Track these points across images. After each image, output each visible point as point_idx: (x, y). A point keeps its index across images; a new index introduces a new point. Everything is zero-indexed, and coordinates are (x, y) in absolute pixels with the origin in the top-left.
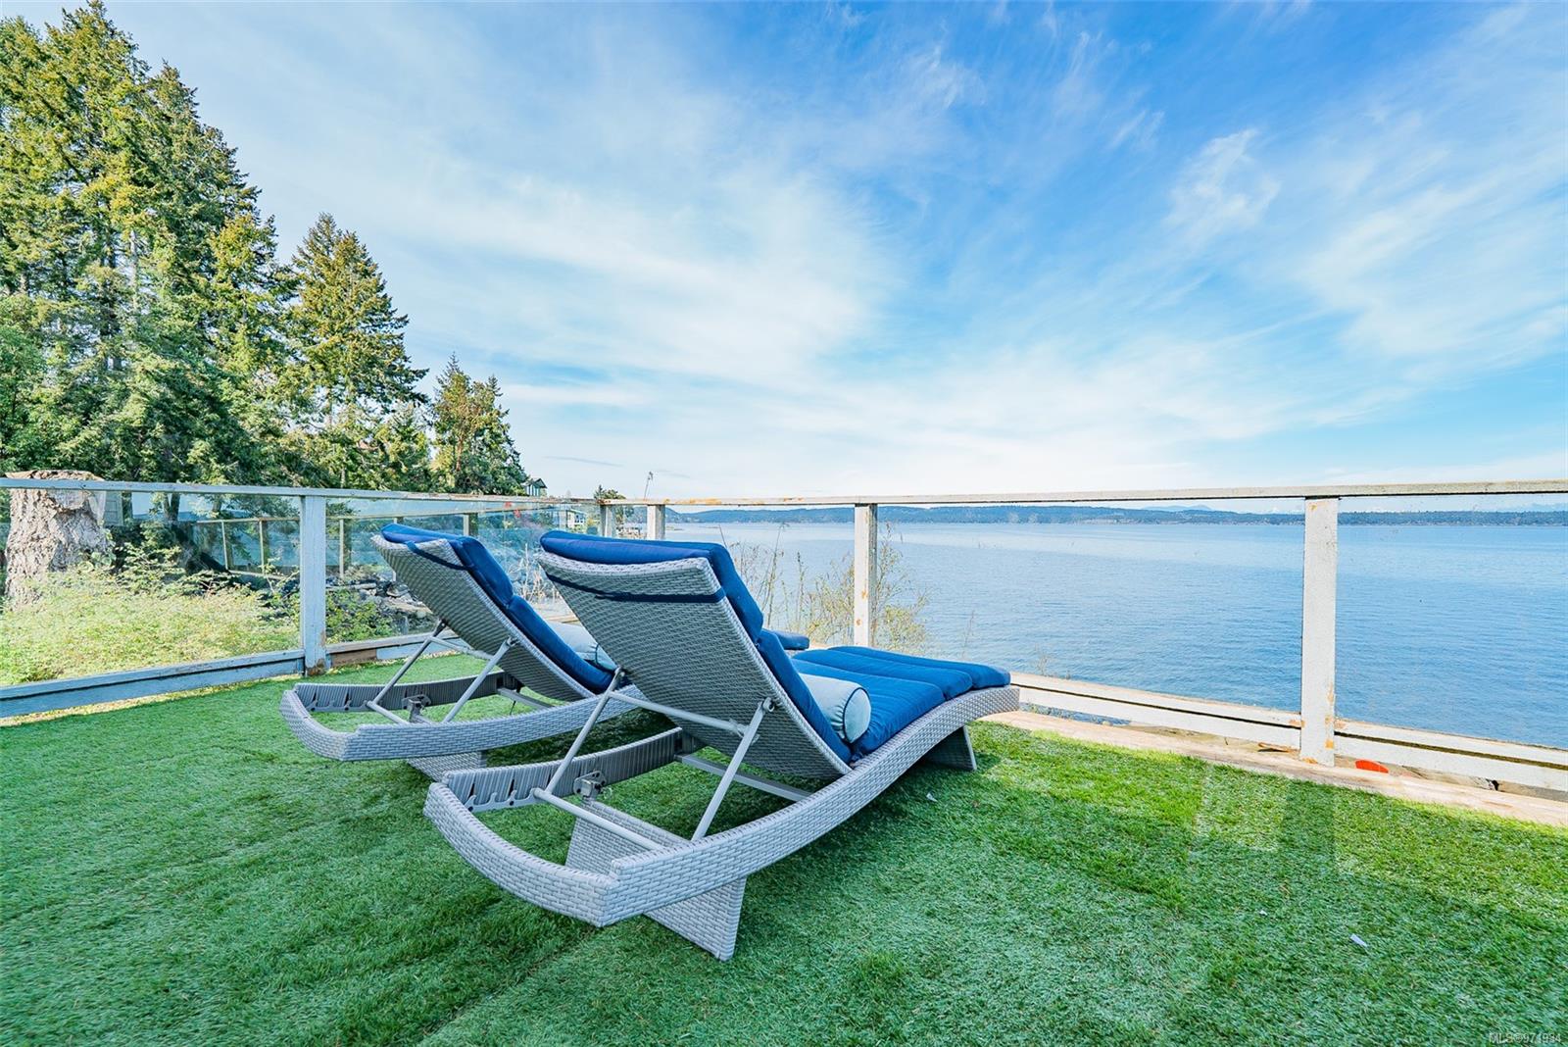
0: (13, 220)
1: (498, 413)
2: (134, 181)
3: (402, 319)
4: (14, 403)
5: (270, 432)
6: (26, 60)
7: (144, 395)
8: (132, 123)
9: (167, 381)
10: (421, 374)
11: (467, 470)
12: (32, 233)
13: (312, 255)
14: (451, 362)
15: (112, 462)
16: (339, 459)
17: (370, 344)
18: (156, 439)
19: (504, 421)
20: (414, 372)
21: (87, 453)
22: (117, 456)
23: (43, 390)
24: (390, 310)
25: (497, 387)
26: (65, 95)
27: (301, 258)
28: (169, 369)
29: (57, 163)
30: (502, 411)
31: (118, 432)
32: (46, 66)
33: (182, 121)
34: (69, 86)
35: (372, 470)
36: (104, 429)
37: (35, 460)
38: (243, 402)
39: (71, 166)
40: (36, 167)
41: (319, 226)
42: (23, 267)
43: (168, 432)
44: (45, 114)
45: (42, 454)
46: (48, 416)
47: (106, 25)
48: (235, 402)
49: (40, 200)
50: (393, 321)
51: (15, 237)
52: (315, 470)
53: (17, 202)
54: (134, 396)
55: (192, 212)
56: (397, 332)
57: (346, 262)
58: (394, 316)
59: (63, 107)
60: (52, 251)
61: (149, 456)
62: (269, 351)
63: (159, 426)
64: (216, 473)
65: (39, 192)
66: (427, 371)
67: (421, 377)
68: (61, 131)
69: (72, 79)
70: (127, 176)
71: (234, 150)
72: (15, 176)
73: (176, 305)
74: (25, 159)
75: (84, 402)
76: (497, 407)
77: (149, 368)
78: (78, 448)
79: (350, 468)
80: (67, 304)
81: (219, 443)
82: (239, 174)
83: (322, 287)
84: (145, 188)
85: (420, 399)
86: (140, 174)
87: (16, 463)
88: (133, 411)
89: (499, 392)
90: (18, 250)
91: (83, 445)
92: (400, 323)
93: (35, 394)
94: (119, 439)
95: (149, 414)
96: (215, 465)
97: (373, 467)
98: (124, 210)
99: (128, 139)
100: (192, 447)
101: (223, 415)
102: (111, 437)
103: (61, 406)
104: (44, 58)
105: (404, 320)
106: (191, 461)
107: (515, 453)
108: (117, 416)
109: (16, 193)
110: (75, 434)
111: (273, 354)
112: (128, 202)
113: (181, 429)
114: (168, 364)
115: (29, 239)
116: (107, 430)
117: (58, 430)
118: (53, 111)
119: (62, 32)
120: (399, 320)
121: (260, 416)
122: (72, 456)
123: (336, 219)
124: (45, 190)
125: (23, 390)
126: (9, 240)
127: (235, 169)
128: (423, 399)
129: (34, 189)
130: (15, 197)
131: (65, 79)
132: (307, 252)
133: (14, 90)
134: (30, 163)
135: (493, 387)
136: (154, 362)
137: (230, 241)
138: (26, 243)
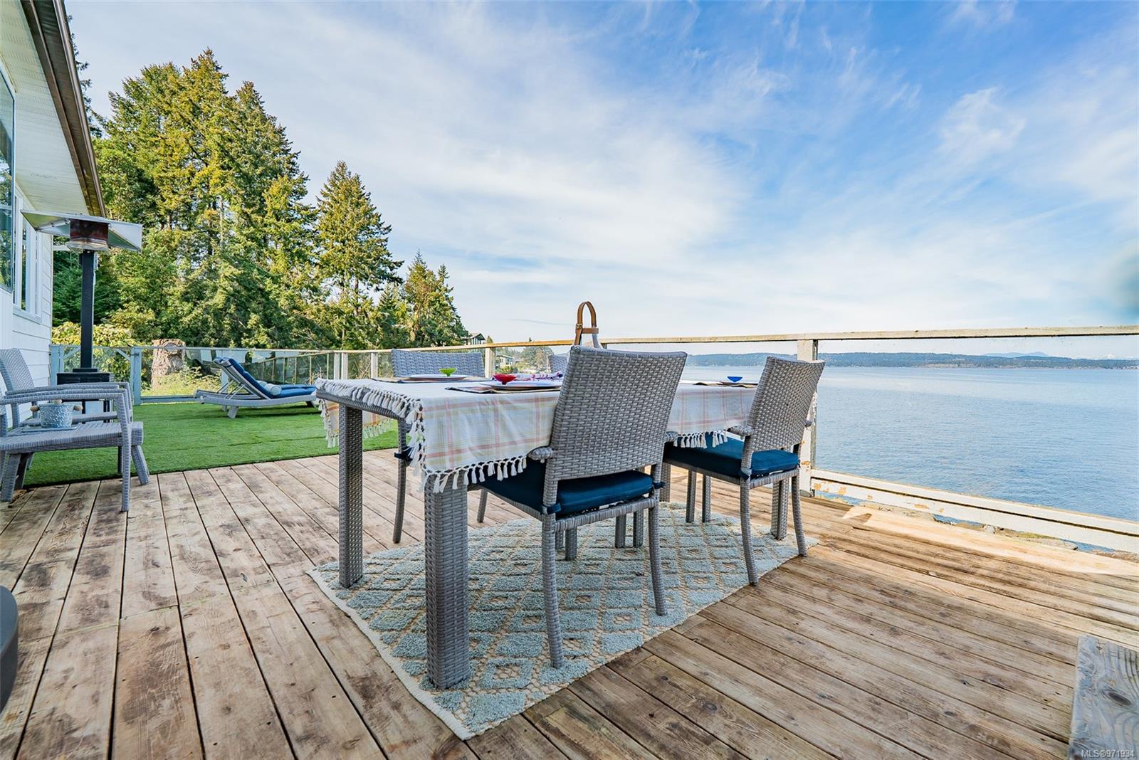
0: (163, 185)
1: (446, 290)
2: (222, 167)
3: (387, 228)
4: (161, 295)
5: (295, 308)
6: (172, 91)
7: (225, 289)
8: (221, 135)
9: (237, 280)
10: (399, 264)
11: (422, 329)
12: (173, 192)
13: (333, 189)
14: (417, 256)
15: (208, 327)
16: (341, 323)
17: (360, 249)
18: (231, 314)
19: (450, 295)
20: (395, 263)
21: (195, 323)
22: (211, 324)
23: (175, 288)
24: (380, 223)
25: (446, 272)
26: (191, 110)
27: (326, 191)
28: (238, 274)
29: (186, 149)
30: (449, 288)
31: (211, 311)
32: (182, 93)
33: (253, 116)
34: (193, 104)
35: (361, 330)
36: (205, 309)
37: (171, 327)
38: (278, 292)
39: (194, 151)
40: (176, 153)
41: (337, 170)
42: (169, 212)
43: (237, 310)
44: (181, 121)
45: (174, 324)
46: (177, 302)
47: (214, 64)
48: (273, 292)
49: (177, 172)
50: (382, 230)
51: (164, 195)
52: (321, 330)
53: (166, 174)
54: (220, 290)
55: (258, 173)
56: (383, 237)
57: (346, 198)
58: (383, 226)
59: (190, 117)
60: (183, 202)
61: (228, 324)
62: (296, 258)
63: (233, 307)
64: (263, 333)
65: (177, 168)
66: (403, 262)
67: (399, 266)
68: (189, 131)
69: (195, 99)
70: (218, 165)
71: (284, 129)
72: (165, 158)
73: (242, 237)
74: (170, 148)
75: (196, 293)
76: (445, 285)
77: (227, 274)
78: (191, 320)
79: (347, 328)
80: (191, 232)
81: (265, 316)
82: (288, 142)
83: (332, 215)
84: (227, 171)
85: (398, 282)
86: (225, 163)
87: (161, 329)
88: (219, 299)
89: (447, 276)
90: (166, 202)
91: (194, 318)
92: (387, 231)
93: (172, 290)
94: (212, 314)
95: (228, 300)
96: (262, 329)
97: (361, 328)
98: (217, 185)
99: (219, 144)
100: (250, 318)
101: (268, 299)
102: (208, 314)
103: (185, 297)
104: (182, 88)
105: (388, 229)
106: (249, 327)
107: (457, 316)
108: (210, 303)
109: (165, 169)
110: (190, 312)
111: (298, 260)
112: (218, 180)
113: (243, 308)
114: (237, 272)
115: (171, 196)
116: (206, 310)
117: (182, 310)
118: (185, 120)
119: (191, 70)
120: (385, 229)
121: (287, 299)
122: (189, 325)
123: (347, 165)
124: (180, 166)
125: (165, 289)
126: (161, 196)
127: (285, 139)
128: (399, 281)
129: (174, 165)
130: (165, 172)
131: (191, 100)
132: (329, 187)
133: (166, 110)
134: (173, 150)
135: (443, 272)
136: (230, 271)
137: (275, 193)
138: (169, 198)
